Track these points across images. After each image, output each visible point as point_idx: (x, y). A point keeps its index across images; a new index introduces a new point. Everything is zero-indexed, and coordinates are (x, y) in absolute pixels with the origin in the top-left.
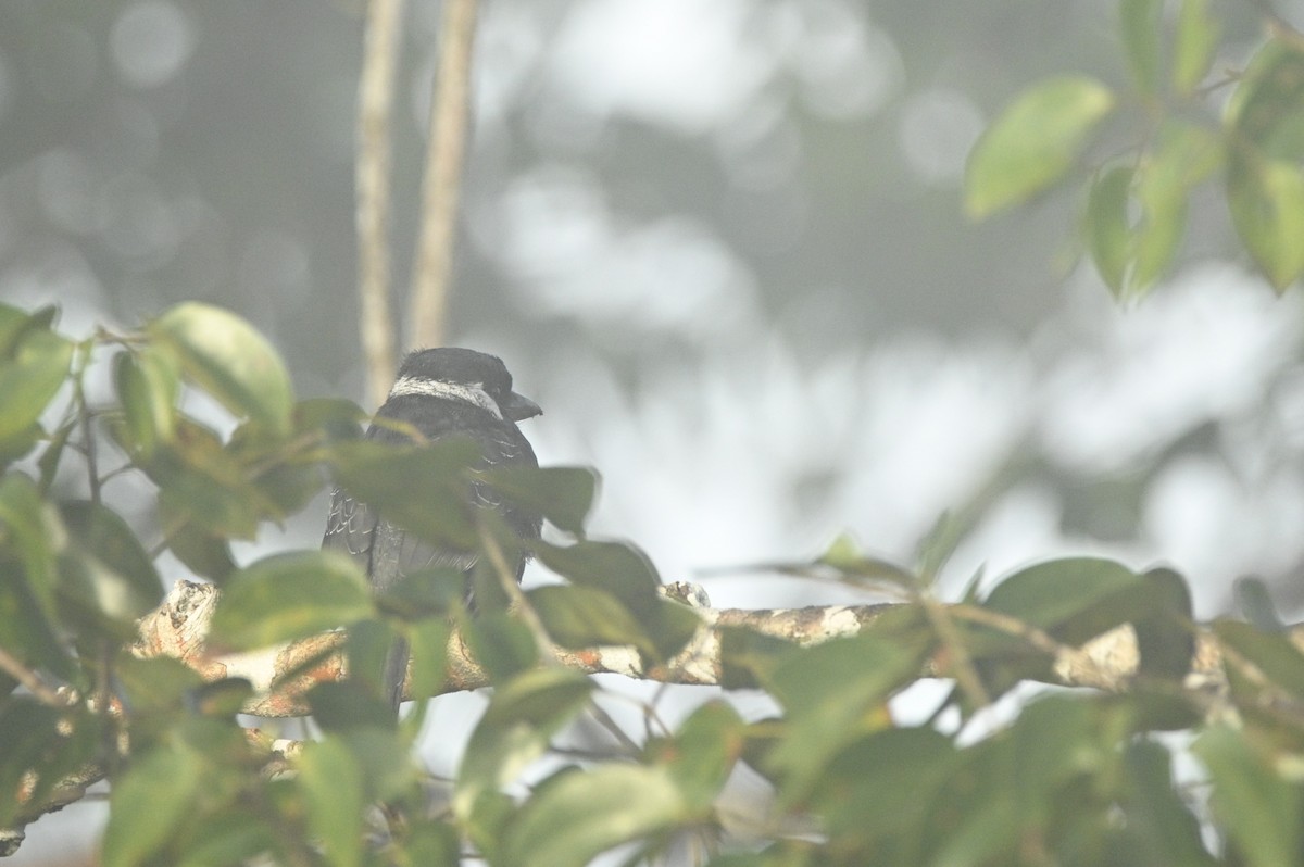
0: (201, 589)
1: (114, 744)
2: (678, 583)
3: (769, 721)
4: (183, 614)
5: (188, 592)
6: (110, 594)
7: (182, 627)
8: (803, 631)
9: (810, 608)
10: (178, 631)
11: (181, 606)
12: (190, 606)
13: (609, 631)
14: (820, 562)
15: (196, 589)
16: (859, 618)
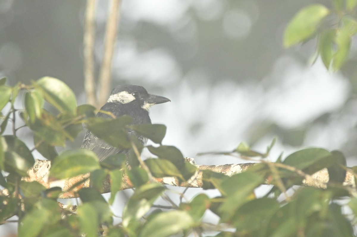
0: (42, 162)
1: (20, 207)
2: (187, 158)
3: (217, 198)
4: (37, 169)
5: (39, 162)
6: (20, 163)
7: (36, 173)
8: (225, 171)
9: (227, 165)
10: (35, 174)
11: (36, 167)
12: (39, 166)
13: (169, 172)
14: (235, 151)
15: (41, 162)
16: (242, 167)
